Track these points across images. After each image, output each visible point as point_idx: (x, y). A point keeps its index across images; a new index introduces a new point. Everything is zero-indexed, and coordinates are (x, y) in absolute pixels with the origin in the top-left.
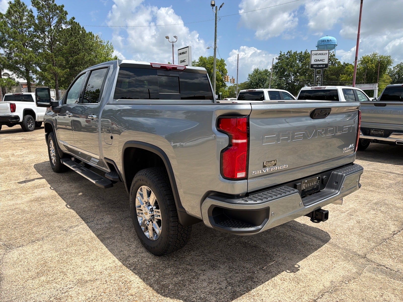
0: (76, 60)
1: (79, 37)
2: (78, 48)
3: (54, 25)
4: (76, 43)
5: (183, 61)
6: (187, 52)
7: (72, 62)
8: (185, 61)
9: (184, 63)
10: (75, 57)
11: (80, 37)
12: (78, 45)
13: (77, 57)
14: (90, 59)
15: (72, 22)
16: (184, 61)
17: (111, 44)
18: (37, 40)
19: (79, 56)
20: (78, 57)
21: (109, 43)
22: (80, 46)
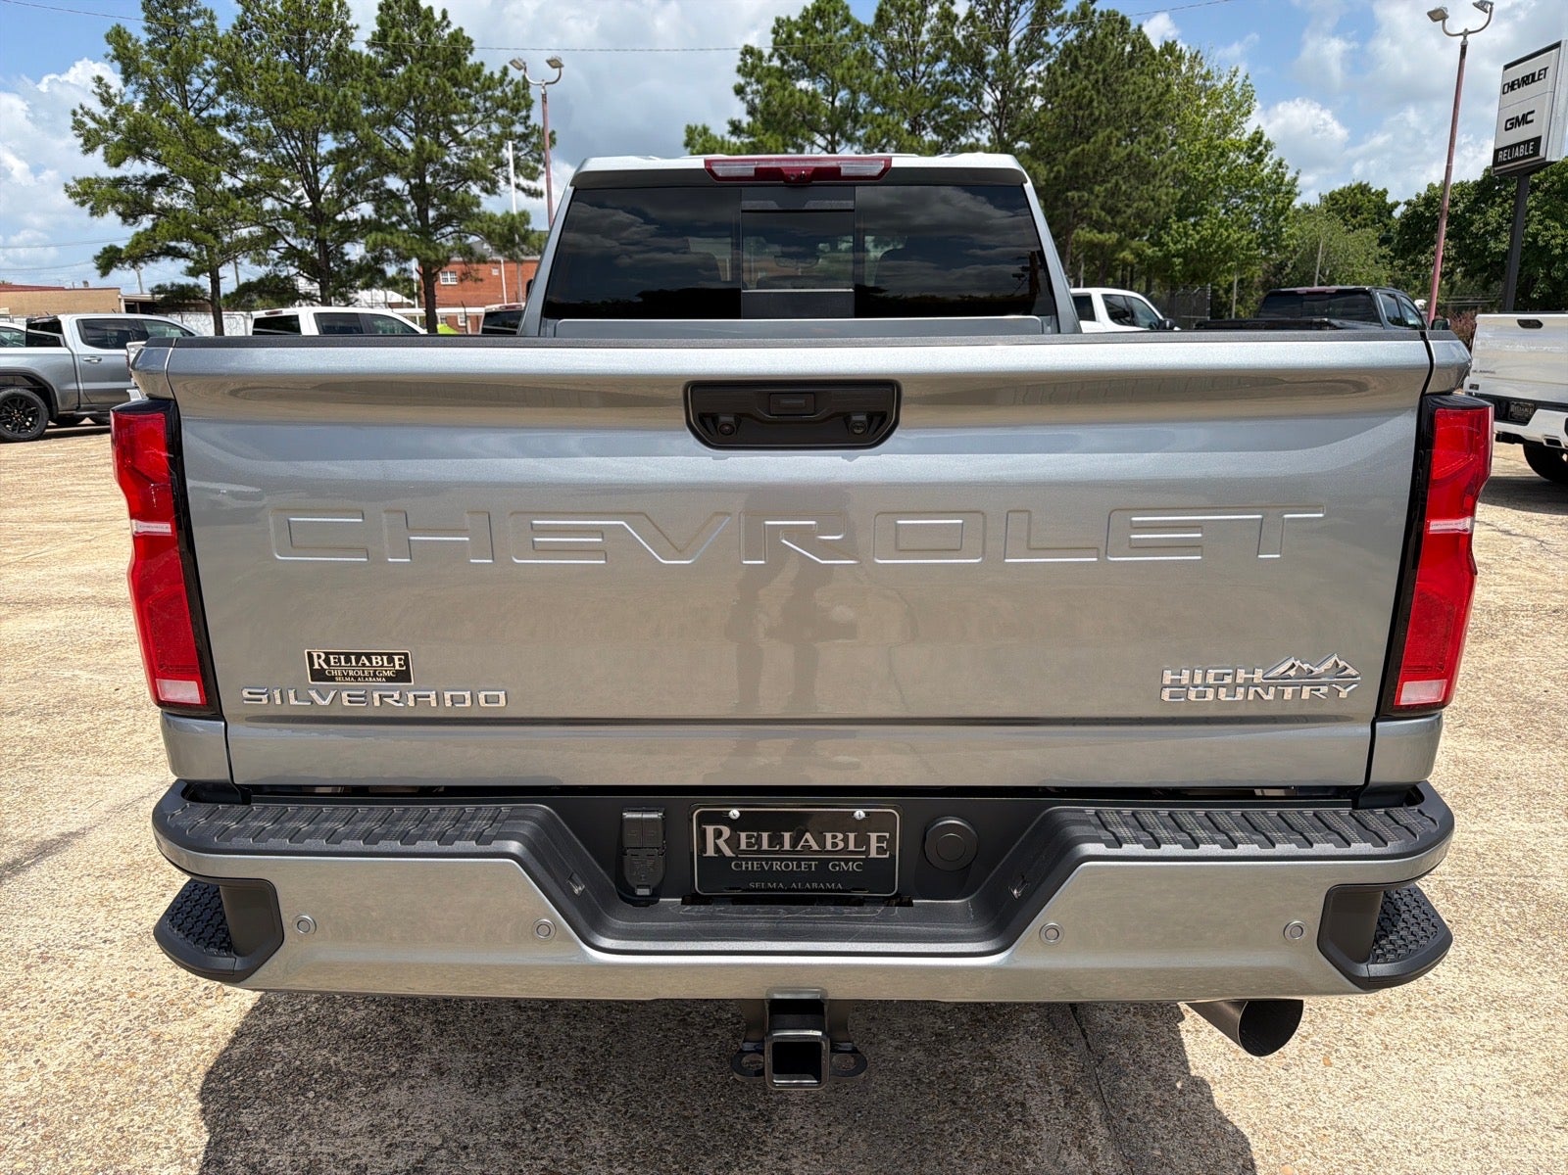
0: (1076, 164)
1: (1100, 68)
2: (1091, 114)
3: (1018, 37)
4: (1084, 97)
5: (1523, 120)
6: (1550, 73)
7: (1059, 172)
8: (1529, 118)
9: (1524, 128)
10: (1072, 152)
11: (1104, 71)
12: (1091, 101)
13: (1079, 149)
14: (1129, 155)
15: (1084, 15)
16: (1524, 116)
17: (1248, 82)
18: (955, 100)
19: (1087, 147)
20: (1083, 150)
21: (1239, 79)
22: (1101, 108)
